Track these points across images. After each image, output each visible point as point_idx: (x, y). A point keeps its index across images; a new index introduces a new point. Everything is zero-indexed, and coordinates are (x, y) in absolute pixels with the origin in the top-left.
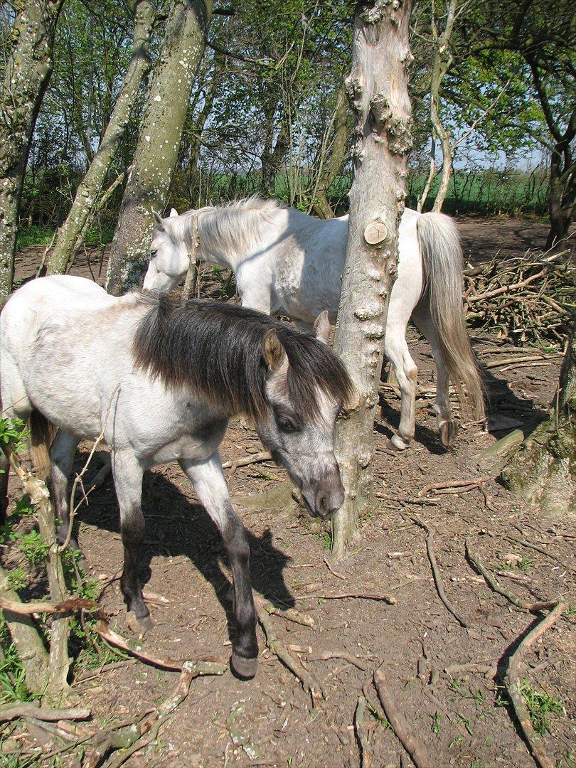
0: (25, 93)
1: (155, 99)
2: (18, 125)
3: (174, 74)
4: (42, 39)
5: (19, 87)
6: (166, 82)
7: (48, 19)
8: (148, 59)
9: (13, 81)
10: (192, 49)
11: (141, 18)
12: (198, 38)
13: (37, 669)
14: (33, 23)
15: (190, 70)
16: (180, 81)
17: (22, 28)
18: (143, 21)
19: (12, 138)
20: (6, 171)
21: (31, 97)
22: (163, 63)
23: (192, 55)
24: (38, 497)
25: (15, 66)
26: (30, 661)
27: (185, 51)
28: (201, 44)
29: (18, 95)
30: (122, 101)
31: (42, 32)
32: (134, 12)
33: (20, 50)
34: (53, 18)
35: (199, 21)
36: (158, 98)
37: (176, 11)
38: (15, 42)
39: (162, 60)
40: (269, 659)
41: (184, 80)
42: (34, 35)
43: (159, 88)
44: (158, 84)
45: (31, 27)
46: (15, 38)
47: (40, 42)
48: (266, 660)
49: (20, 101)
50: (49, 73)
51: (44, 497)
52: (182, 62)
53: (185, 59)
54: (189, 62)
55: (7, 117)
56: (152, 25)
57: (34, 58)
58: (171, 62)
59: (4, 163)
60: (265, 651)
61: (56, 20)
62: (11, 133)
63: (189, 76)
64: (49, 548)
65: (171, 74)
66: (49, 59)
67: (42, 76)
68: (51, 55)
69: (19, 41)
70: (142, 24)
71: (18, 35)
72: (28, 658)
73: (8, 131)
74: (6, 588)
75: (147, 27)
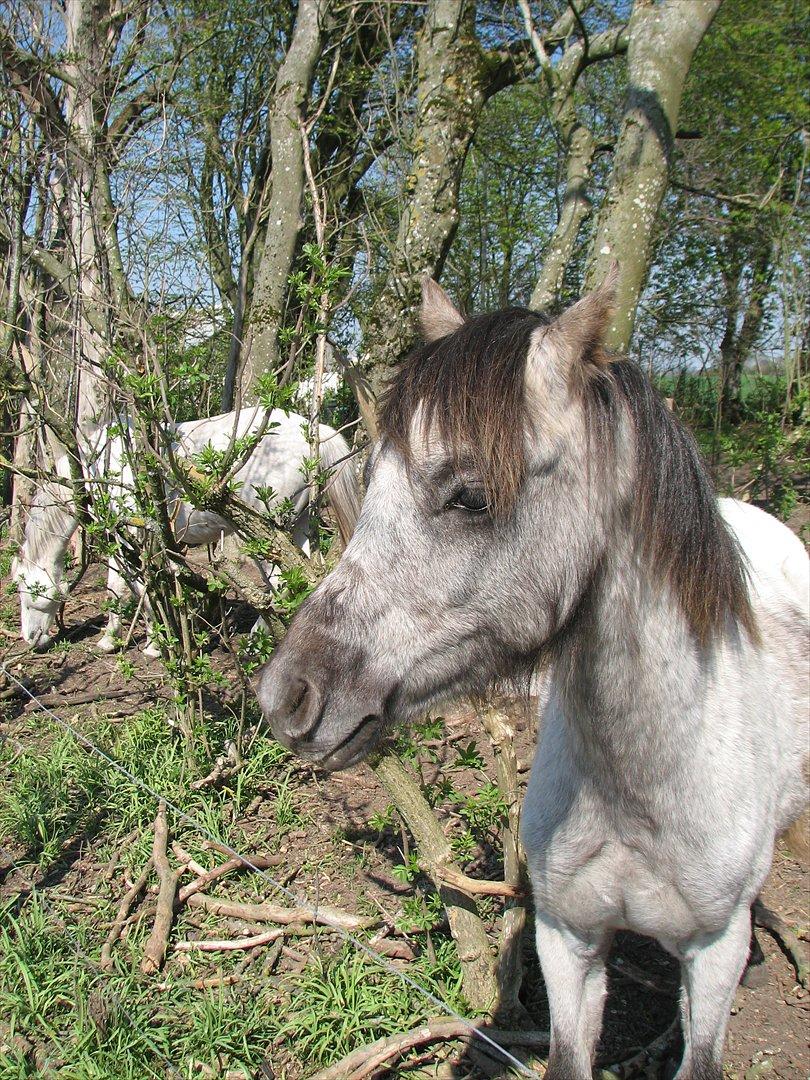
0: (423, 256)
1: (602, 251)
2: (414, 297)
3: (627, 217)
4: (445, 186)
5: (416, 248)
6: (616, 228)
7: (453, 161)
8: (588, 202)
9: (408, 241)
10: (651, 183)
11: (578, 149)
12: (658, 167)
13: (480, 976)
14: (434, 167)
15: (648, 211)
16: (635, 226)
17: (421, 174)
18: (580, 153)
19: (406, 314)
20: (398, 357)
21: (431, 260)
22: (612, 203)
23: (650, 191)
24: (500, 736)
25: (412, 221)
26: (472, 964)
27: (641, 186)
28: (662, 175)
29: (414, 258)
30: (553, 258)
31: (445, 177)
32: (568, 142)
33: (418, 201)
34: (459, 158)
35: (662, 144)
36: (606, 250)
37: (628, 134)
38: (412, 192)
39: (611, 199)
40: (804, 1000)
41: (640, 225)
42: (436, 181)
43: (607, 237)
44: (606, 230)
45: (432, 171)
46: (412, 186)
47: (442, 190)
48: (799, 1001)
49: (416, 265)
50: (454, 229)
51: (507, 737)
52: (637, 201)
53: (642, 197)
54: (648, 200)
55: (400, 286)
56: (592, 157)
57: (435, 210)
58: (622, 201)
59: (396, 346)
60: (795, 988)
61: (464, 160)
62: (405, 307)
63: (647, 220)
64: (509, 807)
65: (623, 217)
66: (454, 211)
67: (445, 232)
68: (456, 206)
69: (416, 191)
70: (578, 157)
71: (415, 183)
72: (471, 960)
73: (401, 305)
74: (449, 859)
75: (585, 160)
